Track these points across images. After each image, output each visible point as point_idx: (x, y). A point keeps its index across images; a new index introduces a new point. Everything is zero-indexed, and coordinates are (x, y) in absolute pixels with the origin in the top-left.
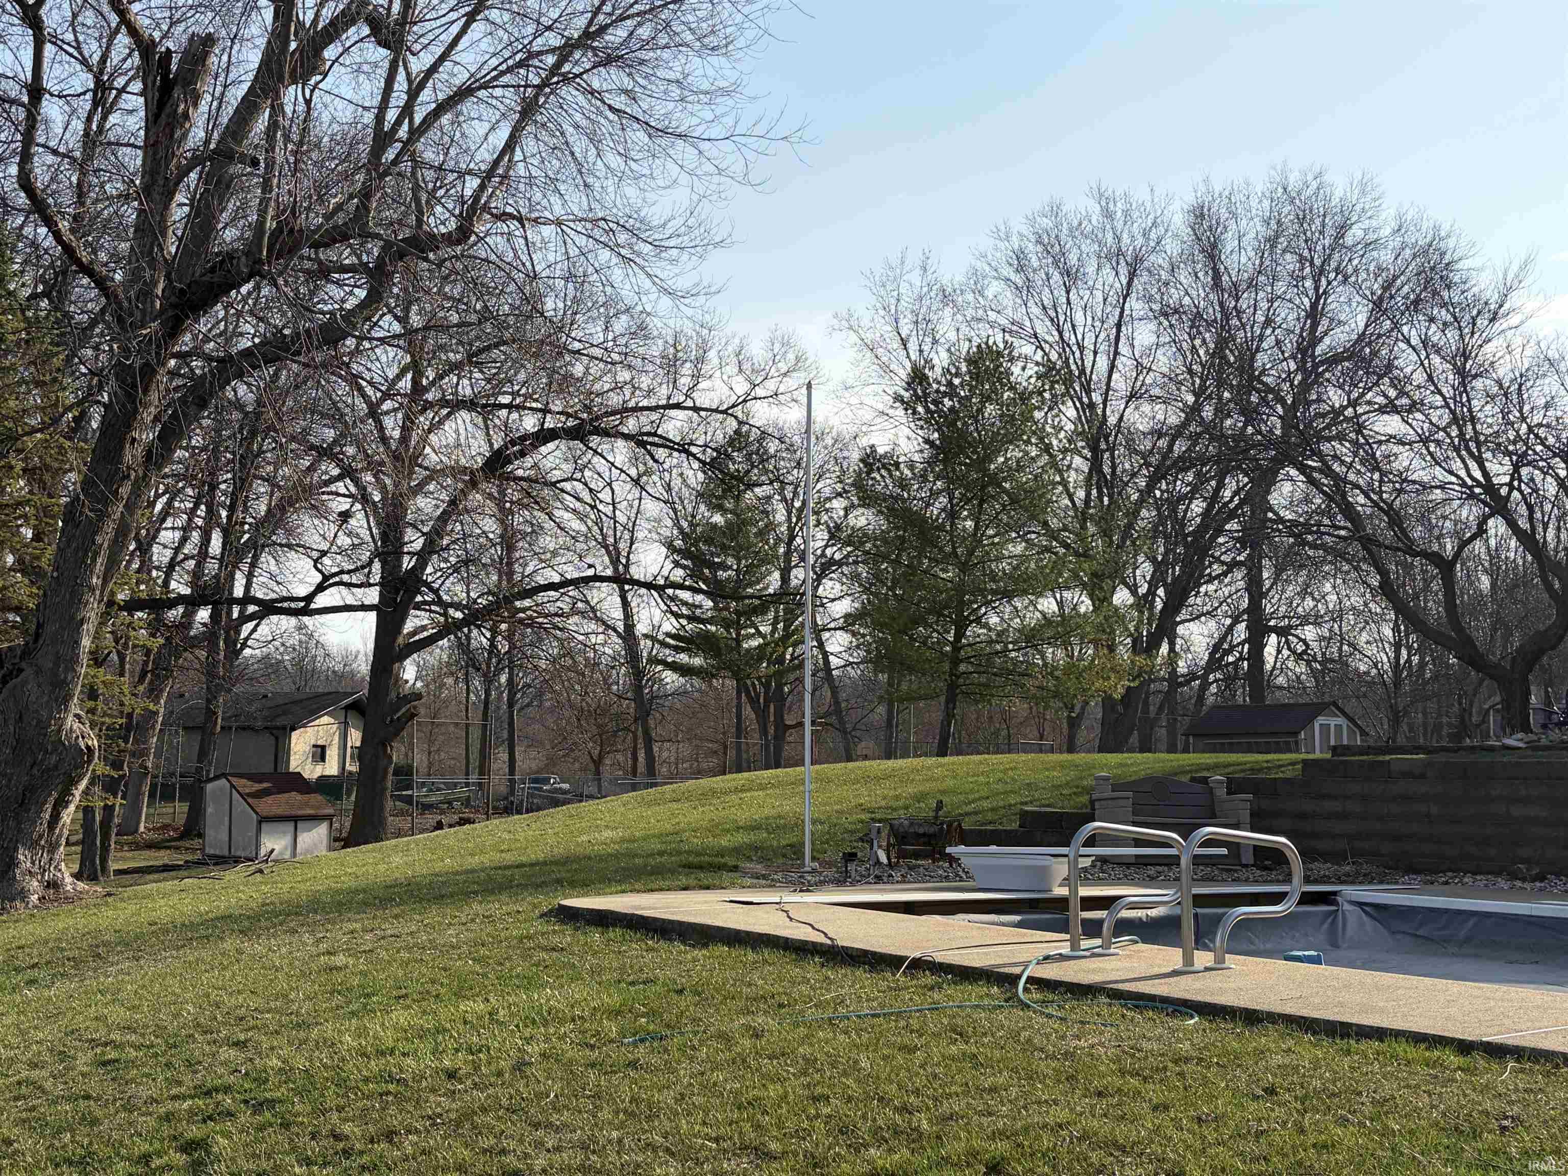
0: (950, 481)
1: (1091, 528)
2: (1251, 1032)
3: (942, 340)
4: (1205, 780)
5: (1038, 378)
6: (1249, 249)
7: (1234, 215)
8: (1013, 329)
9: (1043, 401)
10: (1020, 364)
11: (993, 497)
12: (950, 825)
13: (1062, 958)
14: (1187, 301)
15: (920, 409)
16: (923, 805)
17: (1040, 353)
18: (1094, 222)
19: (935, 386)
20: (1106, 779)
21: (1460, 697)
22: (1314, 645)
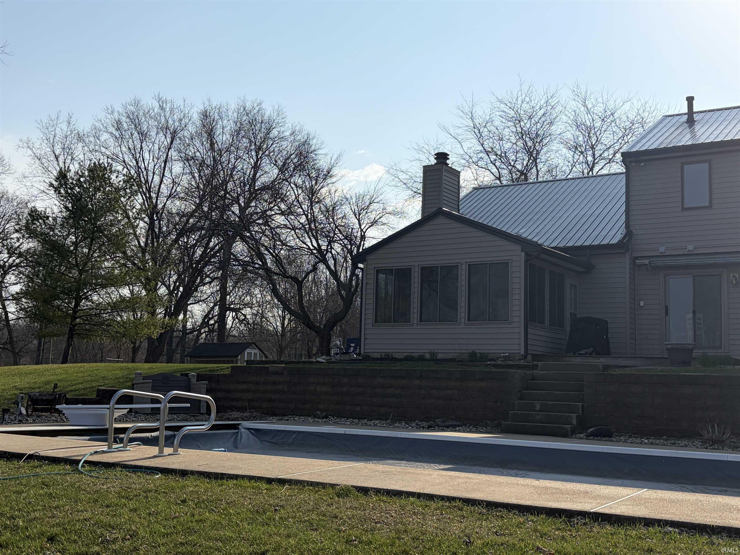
0: (77, 228)
1: (147, 257)
2: (182, 479)
3: (77, 159)
4: (187, 375)
5: (124, 182)
6: (227, 134)
7: (221, 118)
8: (114, 158)
9: (126, 193)
10: (115, 175)
11: (98, 238)
12: (60, 395)
13: (103, 452)
14: (198, 154)
15: (62, 191)
16: (48, 386)
17: (125, 170)
18: (156, 111)
19: (71, 181)
20: (141, 374)
21: (308, 341)
22: (248, 317)
